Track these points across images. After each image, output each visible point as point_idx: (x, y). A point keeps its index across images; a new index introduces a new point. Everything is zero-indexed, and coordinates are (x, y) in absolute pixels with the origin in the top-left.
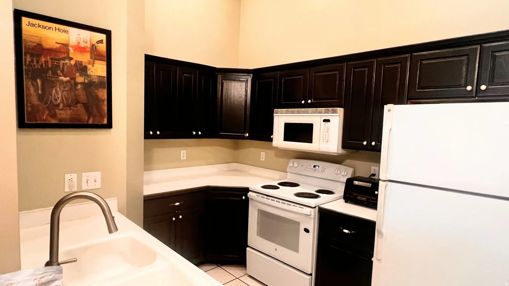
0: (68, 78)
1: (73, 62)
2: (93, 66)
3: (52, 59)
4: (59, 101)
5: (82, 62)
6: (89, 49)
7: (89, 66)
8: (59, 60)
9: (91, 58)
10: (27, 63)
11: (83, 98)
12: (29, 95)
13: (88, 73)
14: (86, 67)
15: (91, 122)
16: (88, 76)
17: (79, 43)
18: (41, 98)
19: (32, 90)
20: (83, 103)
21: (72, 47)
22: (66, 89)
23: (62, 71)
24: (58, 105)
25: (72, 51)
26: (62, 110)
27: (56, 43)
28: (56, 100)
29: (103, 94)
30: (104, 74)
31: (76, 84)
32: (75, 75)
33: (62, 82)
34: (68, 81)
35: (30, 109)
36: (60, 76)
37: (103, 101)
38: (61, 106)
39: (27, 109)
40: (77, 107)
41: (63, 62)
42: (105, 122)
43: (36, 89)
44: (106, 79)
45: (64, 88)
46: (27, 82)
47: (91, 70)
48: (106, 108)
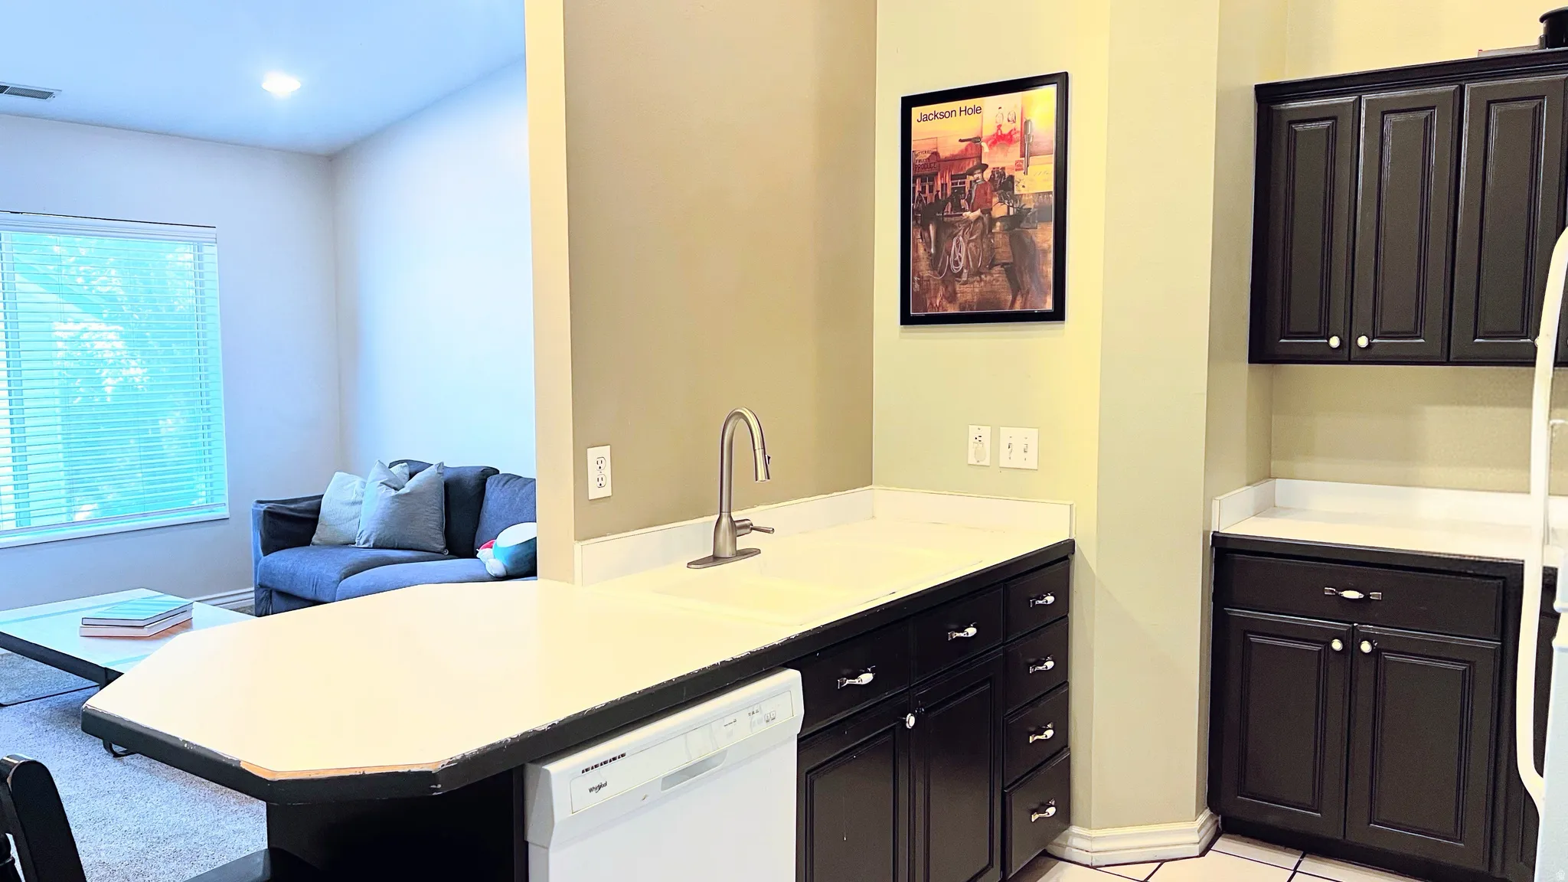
0: (978, 213)
1: (987, 174)
2: (1026, 173)
3: (953, 177)
4: (961, 264)
5: (1003, 168)
6: (1018, 135)
7: (1018, 175)
8: (964, 176)
9: (1023, 156)
10: (917, 194)
11: (1004, 253)
12: (917, 259)
13: (1016, 192)
14: (1012, 177)
15: (1017, 308)
16: (1017, 198)
17: (999, 127)
18: (935, 261)
19: (921, 251)
20: (1003, 265)
21: (987, 142)
22: (974, 237)
23: (969, 201)
24: (960, 274)
25: (986, 149)
26: (965, 283)
27: (961, 141)
28: (956, 264)
29: (1044, 237)
30: (1049, 186)
31: (993, 221)
32: (991, 202)
33: (967, 221)
34: (979, 218)
35: (917, 286)
36: (964, 210)
37: (1045, 252)
38: (964, 278)
39: (915, 287)
40: (991, 275)
41: (971, 178)
42: (1049, 306)
43: (928, 245)
44: (1052, 197)
45: (971, 235)
46: (915, 233)
47: (1021, 184)
48: (1050, 270)
